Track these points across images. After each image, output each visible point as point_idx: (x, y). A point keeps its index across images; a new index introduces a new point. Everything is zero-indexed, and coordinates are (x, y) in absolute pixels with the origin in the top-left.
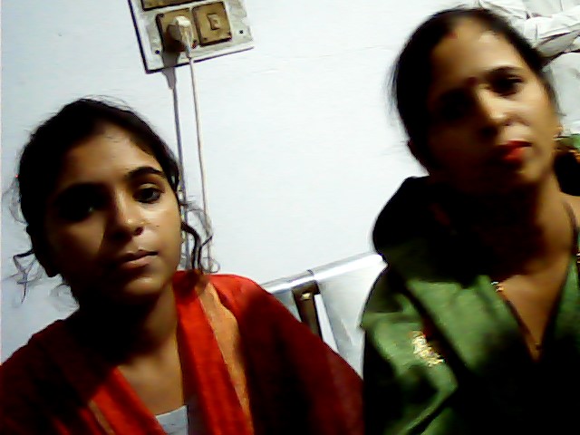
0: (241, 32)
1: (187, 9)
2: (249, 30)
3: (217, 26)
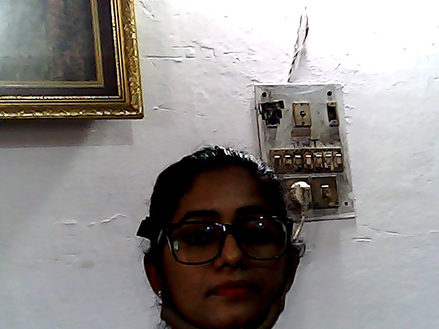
0: (346, 204)
2: (352, 203)
3: (327, 195)
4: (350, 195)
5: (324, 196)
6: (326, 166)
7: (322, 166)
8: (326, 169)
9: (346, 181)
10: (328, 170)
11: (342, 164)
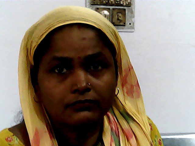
0: (130, 24)
1: (109, 9)
2: (134, 24)
3: (120, 18)
4: (133, 19)
5: (118, 19)
6: (122, 3)
7: (119, 3)
8: (121, 4)
9: (132, 12)
10: (122, 5)
11: (130, 3)
